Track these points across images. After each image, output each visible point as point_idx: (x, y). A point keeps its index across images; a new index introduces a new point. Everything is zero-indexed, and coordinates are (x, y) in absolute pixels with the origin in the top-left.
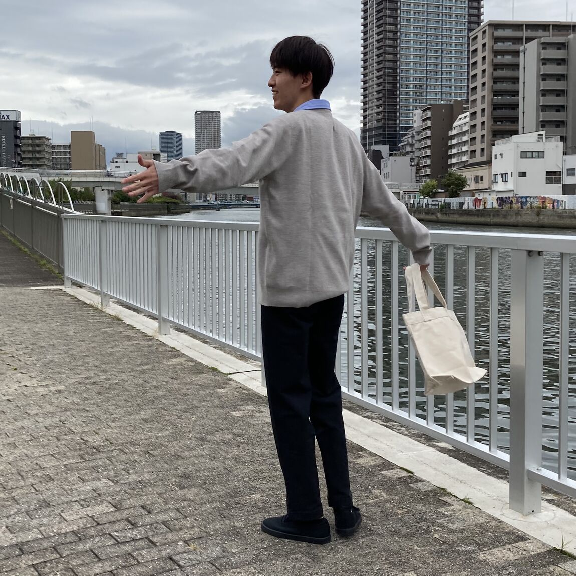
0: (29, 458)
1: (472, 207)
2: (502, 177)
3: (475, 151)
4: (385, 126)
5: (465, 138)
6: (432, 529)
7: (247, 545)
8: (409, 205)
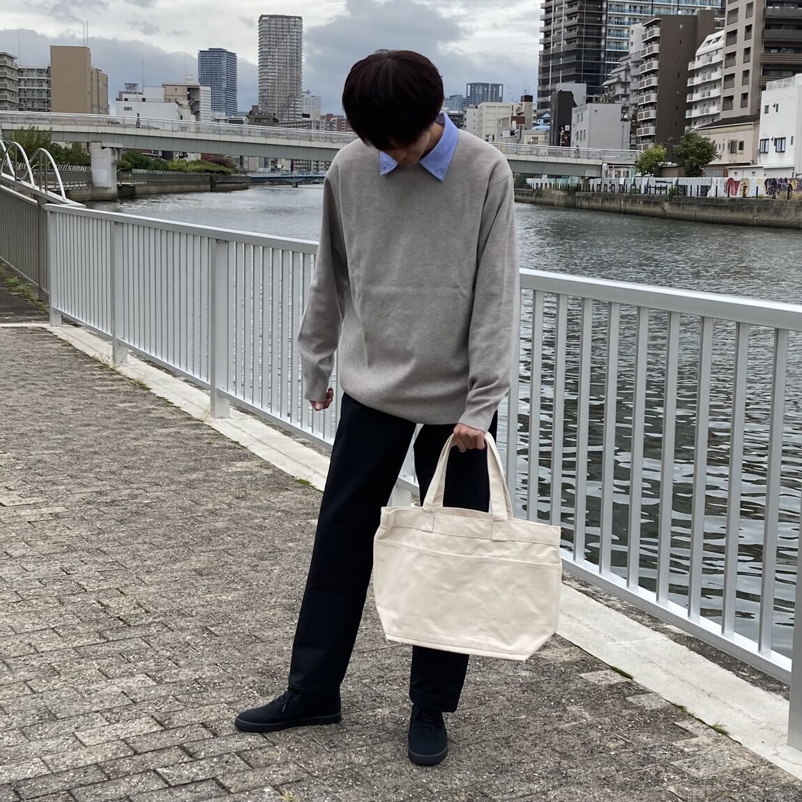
0: (16, 634)
1: (722, 194)
2: (775, 145)
3: (731, 98)
4: (582, 50)
5: (716, 75)
6: (664, 776)
7: (373, 795)
8: (617, 188)
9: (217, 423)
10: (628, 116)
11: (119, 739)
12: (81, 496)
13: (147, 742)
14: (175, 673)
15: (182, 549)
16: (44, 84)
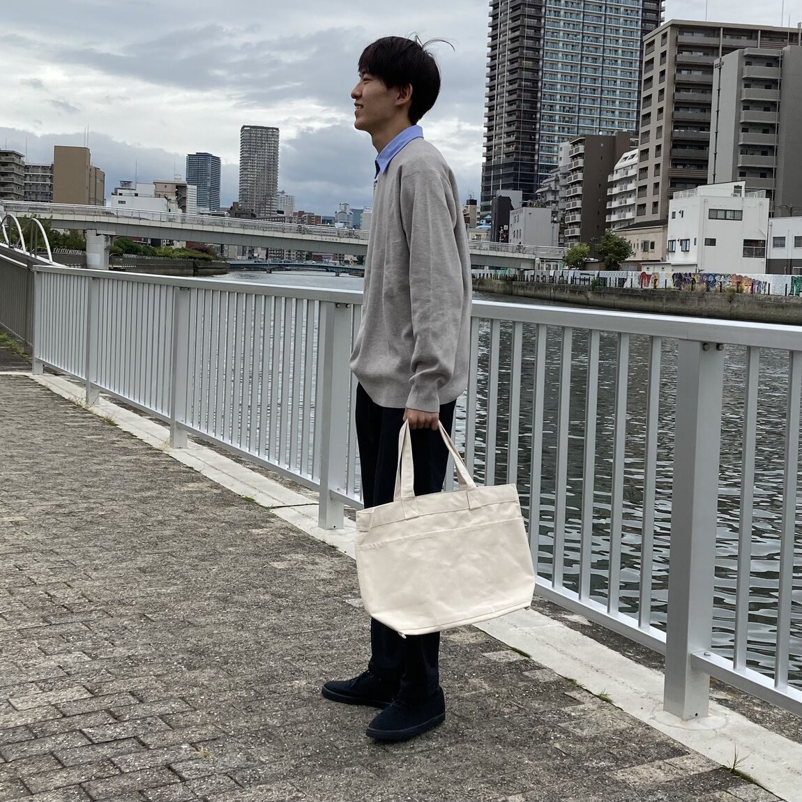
1: (636, 285)
2: (681, 245)
3: (644, 205)
4: (518, 163)
5: (631, 187)
6: (551, 735)
7: (283, 750)
8: (548, 278)
9: (175, 452)
10: (558, 219)
11: (50, 704)
12: (41, 508)
13: (76, 706)
14: (109, 651)
16: (48, 179)
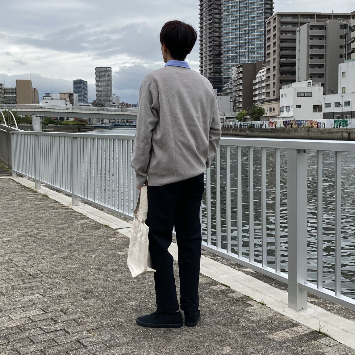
1: (268, 127)
2: (286, 108)
3: (269, 92)
4: (214, 77)
5: (263, 85)
6: (241, 320)
7: (126, 332)
8: (229, 126)
9: (74, 207)
10: (232, 100)
11: (27, 317)
12: (19, 234)
13: (38, 317)
14: (51, 293)
15: (57, 251)
16: (14, 94)
